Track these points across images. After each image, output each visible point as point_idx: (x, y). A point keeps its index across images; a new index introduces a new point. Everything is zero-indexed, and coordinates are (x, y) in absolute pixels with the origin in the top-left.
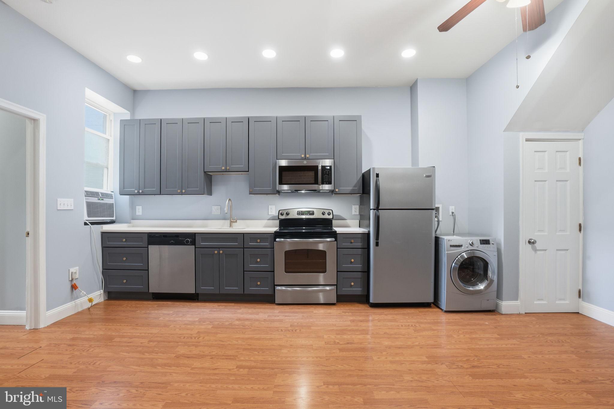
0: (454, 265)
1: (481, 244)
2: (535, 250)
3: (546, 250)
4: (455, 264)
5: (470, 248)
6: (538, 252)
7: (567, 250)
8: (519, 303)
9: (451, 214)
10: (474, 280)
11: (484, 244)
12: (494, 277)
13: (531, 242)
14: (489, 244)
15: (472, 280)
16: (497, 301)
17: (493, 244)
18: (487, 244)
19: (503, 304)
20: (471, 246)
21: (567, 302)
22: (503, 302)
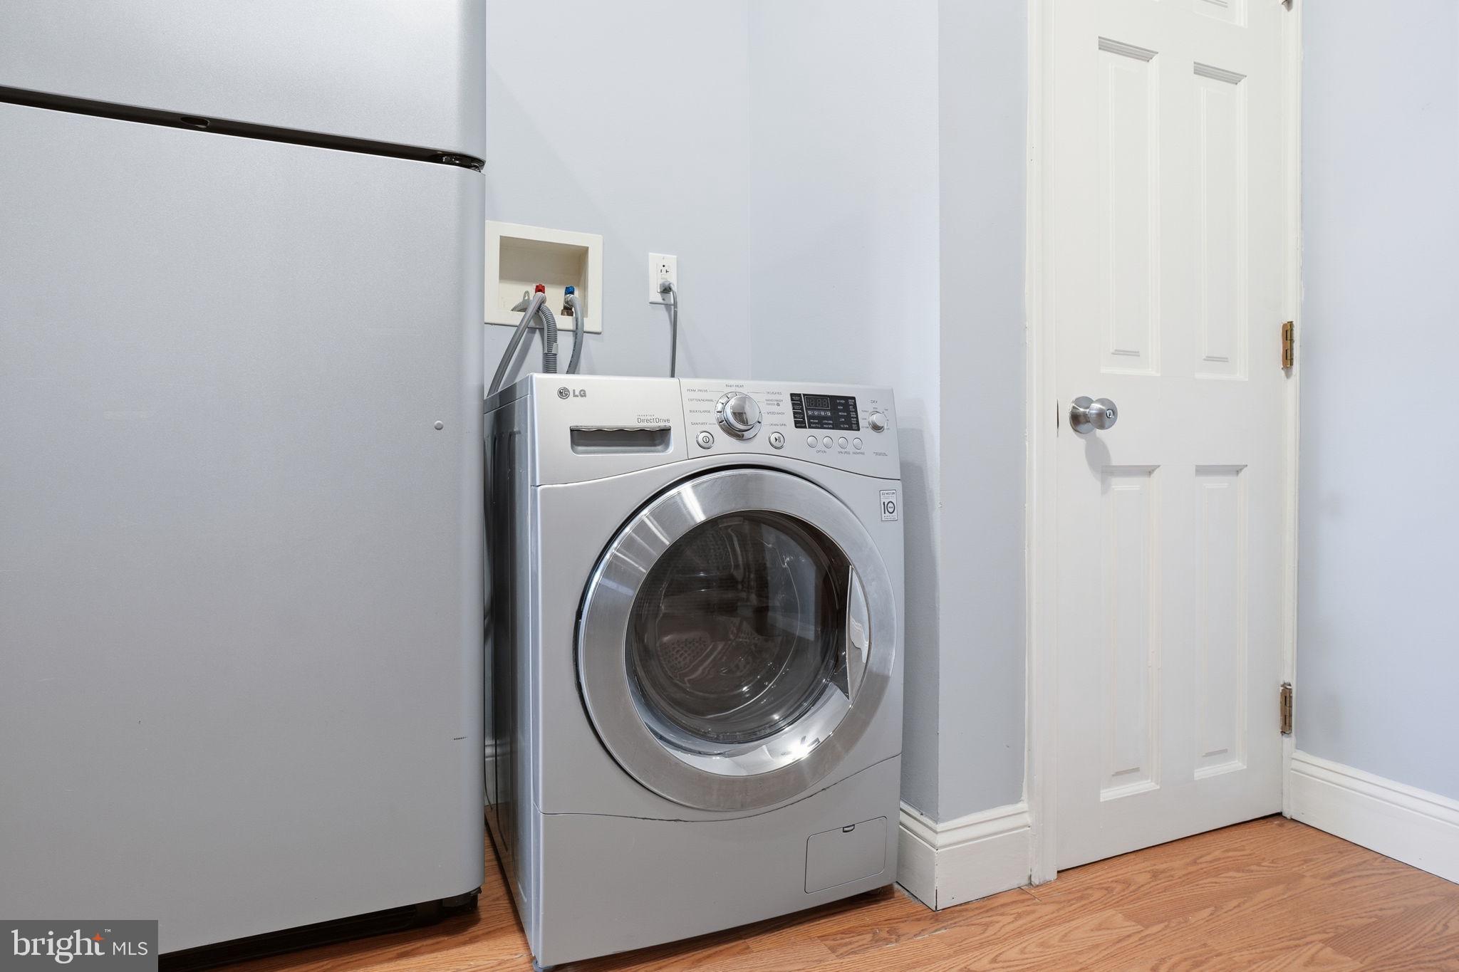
0: (599, 585)
1: (799, 424)
2: (1105, 469)
3: (1149, 471)
4: (606, 574)
5: (728, 452)
6: (1120, 485)
7: (1238, 472)
8: (1027, 819)
9: (658, 298)
10: (754, 692)
11: (820, 423)
12: (885, 660)
13: (1085, 415)
14: (850, 429)
15: (741, 698)
16: (903, 818)
17: (876, 428)
18: (836, 426)
19: (940, 840)
20: (733, 440)
21: (1237, 765)
22: (940, 827)
